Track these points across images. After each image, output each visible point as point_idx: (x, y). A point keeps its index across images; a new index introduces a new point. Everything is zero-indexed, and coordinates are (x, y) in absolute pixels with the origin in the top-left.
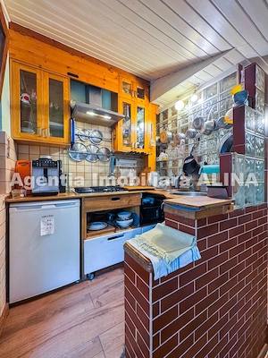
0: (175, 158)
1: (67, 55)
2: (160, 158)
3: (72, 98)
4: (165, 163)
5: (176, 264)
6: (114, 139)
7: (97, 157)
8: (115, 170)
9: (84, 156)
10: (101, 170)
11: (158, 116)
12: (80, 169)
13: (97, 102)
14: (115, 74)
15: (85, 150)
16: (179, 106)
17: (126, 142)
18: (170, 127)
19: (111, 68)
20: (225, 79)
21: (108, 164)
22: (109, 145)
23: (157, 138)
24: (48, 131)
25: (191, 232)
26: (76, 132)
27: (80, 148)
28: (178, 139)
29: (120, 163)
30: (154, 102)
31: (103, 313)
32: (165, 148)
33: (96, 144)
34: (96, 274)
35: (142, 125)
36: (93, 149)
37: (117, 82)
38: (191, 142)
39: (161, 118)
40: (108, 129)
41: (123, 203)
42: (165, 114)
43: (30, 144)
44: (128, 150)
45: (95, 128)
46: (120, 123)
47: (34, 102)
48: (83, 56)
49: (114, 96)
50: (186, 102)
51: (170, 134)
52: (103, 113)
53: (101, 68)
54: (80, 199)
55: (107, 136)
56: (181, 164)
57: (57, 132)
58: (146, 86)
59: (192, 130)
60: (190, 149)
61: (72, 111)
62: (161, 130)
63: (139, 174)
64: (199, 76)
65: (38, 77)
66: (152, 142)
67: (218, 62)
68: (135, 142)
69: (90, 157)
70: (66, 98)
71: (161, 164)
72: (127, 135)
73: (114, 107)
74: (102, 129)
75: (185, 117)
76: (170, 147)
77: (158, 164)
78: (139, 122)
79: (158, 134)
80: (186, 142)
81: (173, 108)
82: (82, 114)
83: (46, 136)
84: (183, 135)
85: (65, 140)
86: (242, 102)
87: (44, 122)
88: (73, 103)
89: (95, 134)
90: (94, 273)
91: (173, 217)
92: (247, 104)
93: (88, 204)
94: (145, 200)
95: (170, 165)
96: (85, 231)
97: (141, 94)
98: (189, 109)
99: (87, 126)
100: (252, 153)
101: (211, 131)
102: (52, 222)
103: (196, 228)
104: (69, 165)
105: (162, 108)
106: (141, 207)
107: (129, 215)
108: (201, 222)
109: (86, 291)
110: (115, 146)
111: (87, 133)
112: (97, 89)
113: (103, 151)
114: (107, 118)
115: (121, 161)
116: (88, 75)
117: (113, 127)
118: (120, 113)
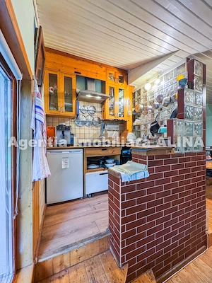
0: (145, 123)
1: (74, 61)
2: (135, 123)
3: (77, 87)
4: (139, 126)
5: (134, 177)
6: (103, 111)
7: (92, 123)
8: (104, 132)
9: (84, 123)
10: (95, 132)
11: (134, 94)
12: (82, 131)
13: (93, 87)
14: (104, 69)
15: (85, 119)
16: (148, 87)
17: (111, 113)
18: (142, 101)
19: (101, 65)
20: (178, 68)
21: (100, 128)
22: (100, 116)
23: (133, 109)
24: (64, 108)
25: (145, 163)
26: (80, 108)
27: (82, 118)
28: (147, 109)
29: (107, 127)
30: (130, 85)
31: (97, 212)
32: (139, 116)
33: (91, 115)
34: (93, 195)
35: (122, 100)
36: (90, 119)
37: (105, 74)
38: (156, 111)
39: (136, 95)
40: (99, 105)
41: (109, 153)
42: (139, 92)
43: (53, 116)
44: (113, 118)
45: (91, 104)
46: (107, 100)
47: (56, 91)
48: (84, 60)
49: (103, 83)
50: (153, 84)
51: (142, 106)
52: (96, 95)
53: (94, 66)
54: (83, 148)
55: (99, 109)
56: (149, 127)
57: (69, 109)
58: (124, 74)
59: (156, 103)
60: (155, 116)
61: (77, 95)
62: (136, 103)
63: (120, 135)
64: (160, 67)
65: (58, 76)
66: (129, 112)
67: (171, 58)
68: (117, 112)
69: (88, 123)
70: (74, 88)
71: (136, 127)
72: (112, 108)
73: (103, 91)
74: (95, 105)
75: (152, 94)
76: (142, 115)
77: (134, 127)
78: (120, 99)
79: (134, 106)
80: (153, 112)
81: (144, 88)
82: (83, 97)
83: (62, 111)
84: (150, 107)
85: (73, 114)
86: (183, 86)
87: (62, 103)
88: (78, 91)
89: (91, 108)
90: (91, 194)
91: (136, 156)
92: (187, 87)
93: (88, 152)
94: (124, 152)
95: (142, 127)
96: (86, 169)
97: (121, 80)
98: (155, 88)
99: (86, 103)
100: (191, 118)
101: (168, 104)
102: (68, 161)
103: (147, 161)
104: (75, 129)
105: (137, 88)
106: (121, 155)
107: (113, 160)
108: (150, 158)
109: (87, 203)
110: (104, 116)
111: (86, 108)
112: (93, 80)
113: (96, 119)
114: (99, 98)
115: (108, 126)
116: (87, 71)
117: (103, 103)
118: (107, 95)
